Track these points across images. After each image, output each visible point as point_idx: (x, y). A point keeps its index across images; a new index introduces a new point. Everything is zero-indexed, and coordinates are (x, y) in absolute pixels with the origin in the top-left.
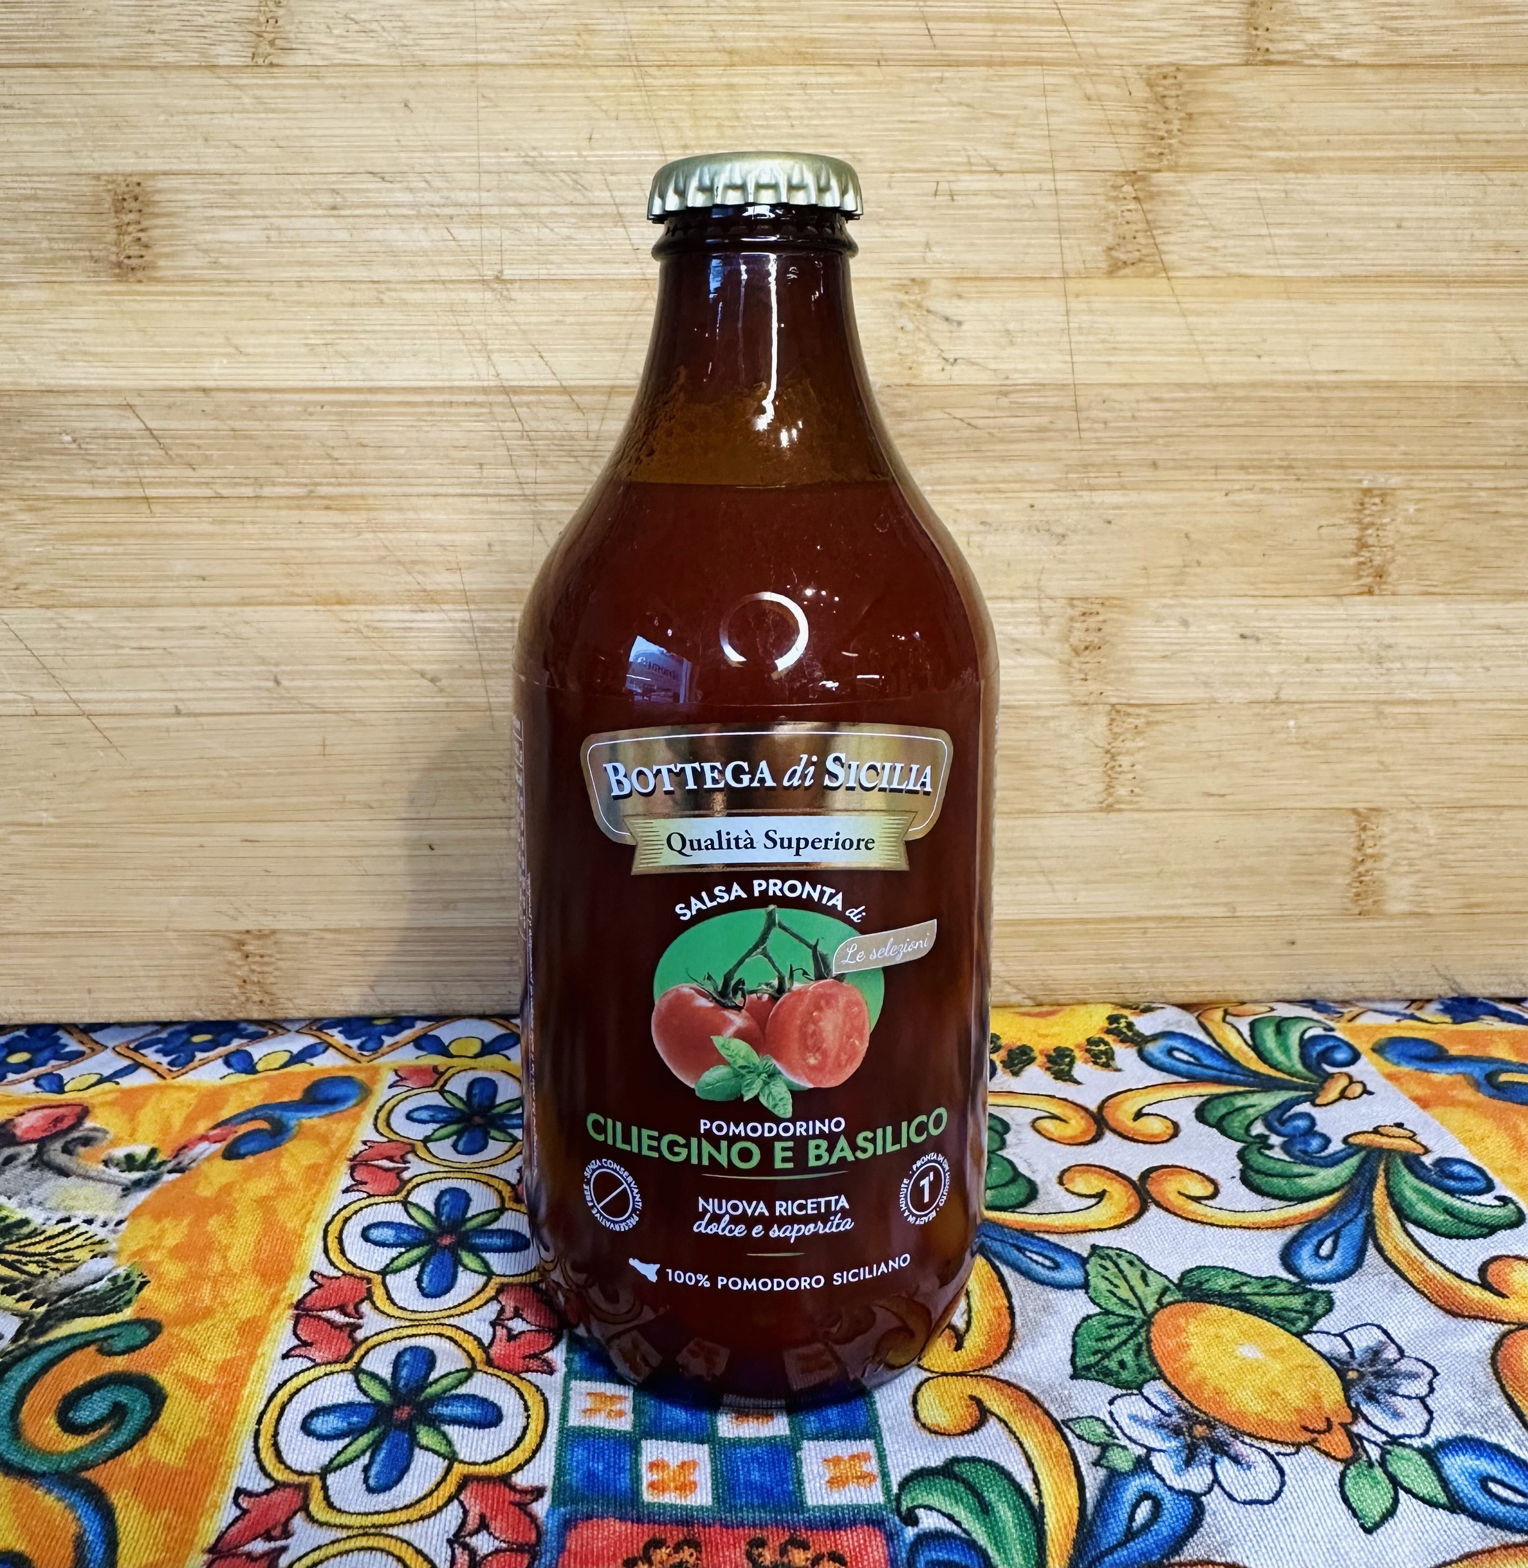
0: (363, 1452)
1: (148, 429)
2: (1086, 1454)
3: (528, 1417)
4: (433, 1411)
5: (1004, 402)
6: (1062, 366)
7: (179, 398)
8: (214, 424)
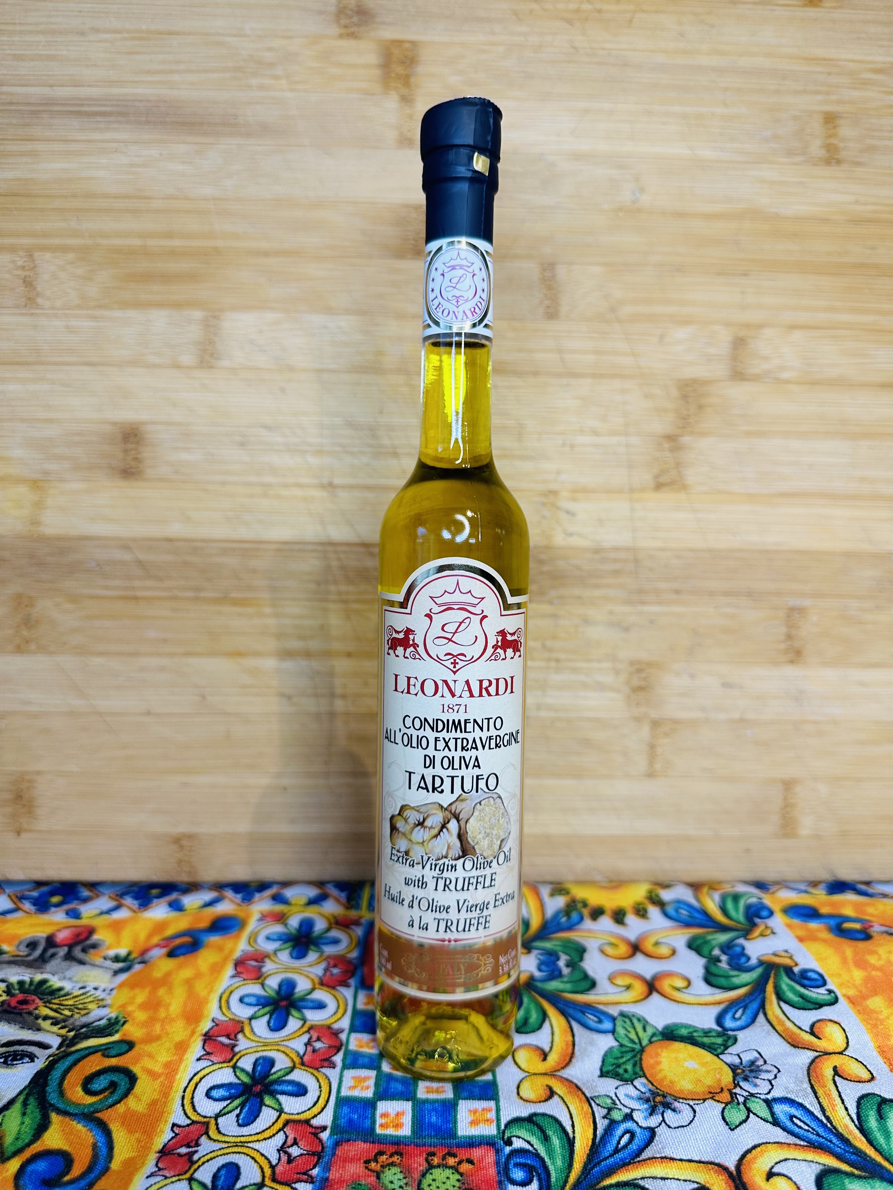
0: (237, 1108)
2: (599, 1113)
3: (321, 1091)
4: (272, 1088)
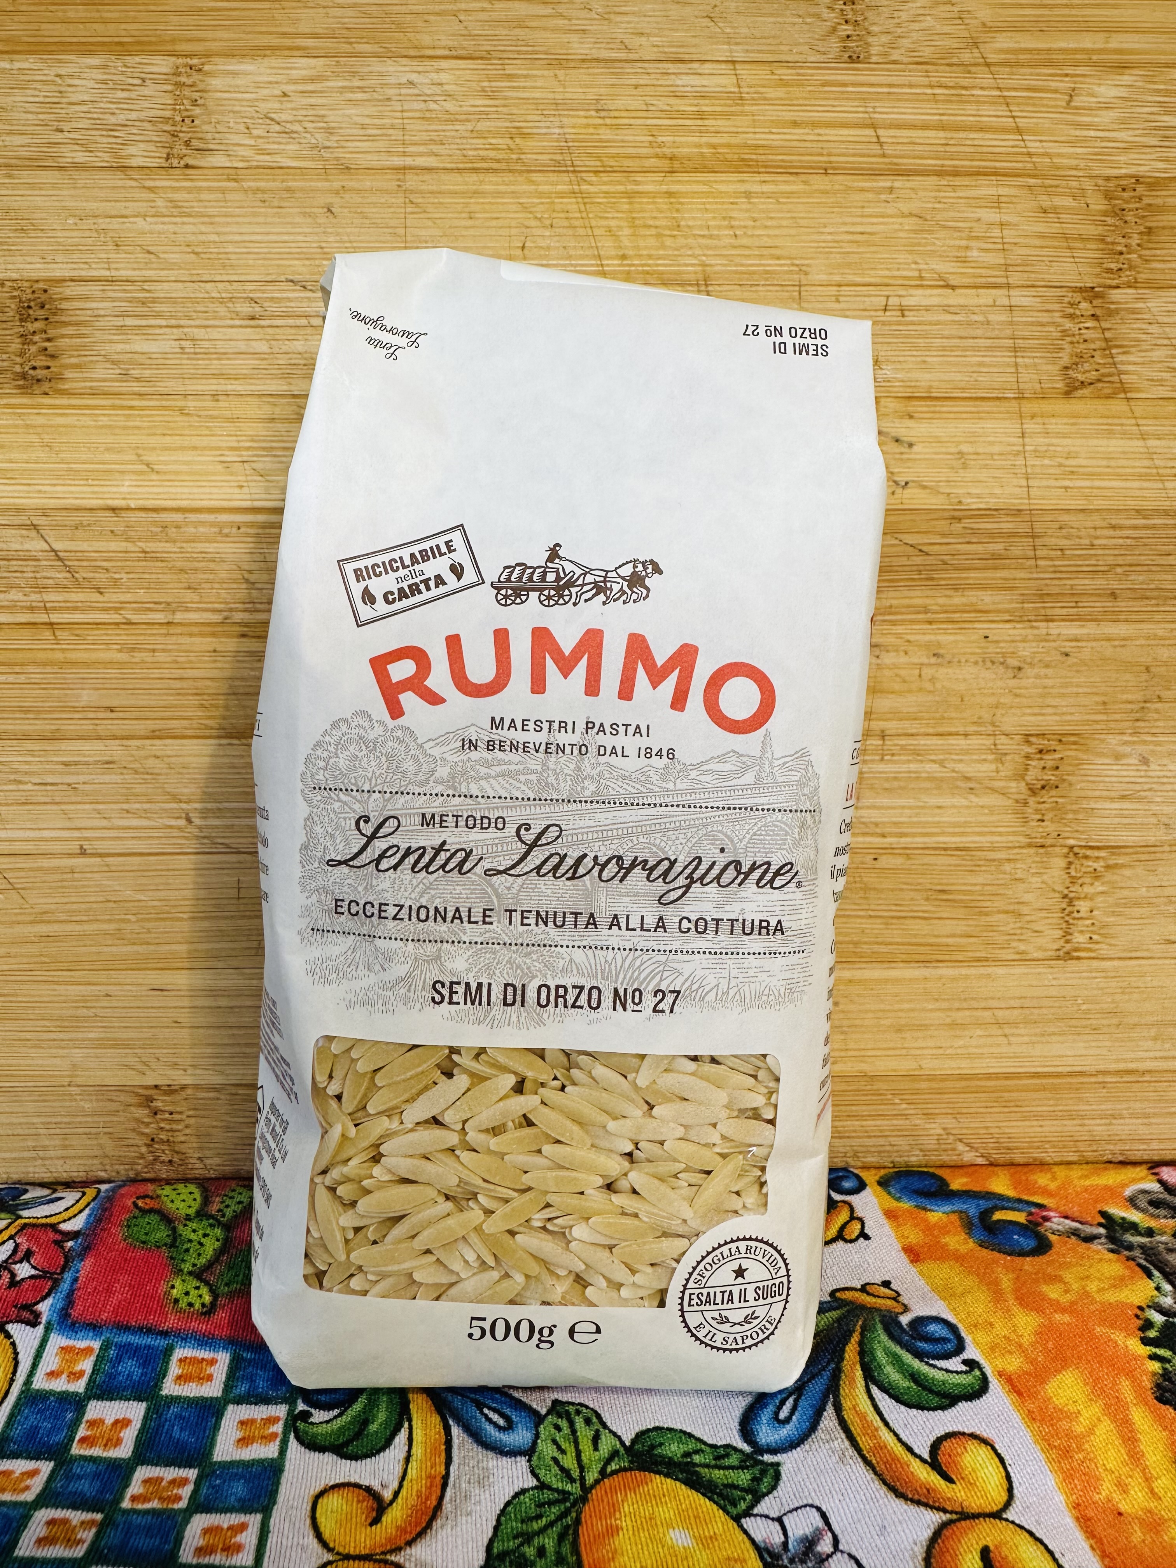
1: (53, 550)
5: (957, 527)
6: (1018, 491)
7: (86, 518)
8: (124, 545)
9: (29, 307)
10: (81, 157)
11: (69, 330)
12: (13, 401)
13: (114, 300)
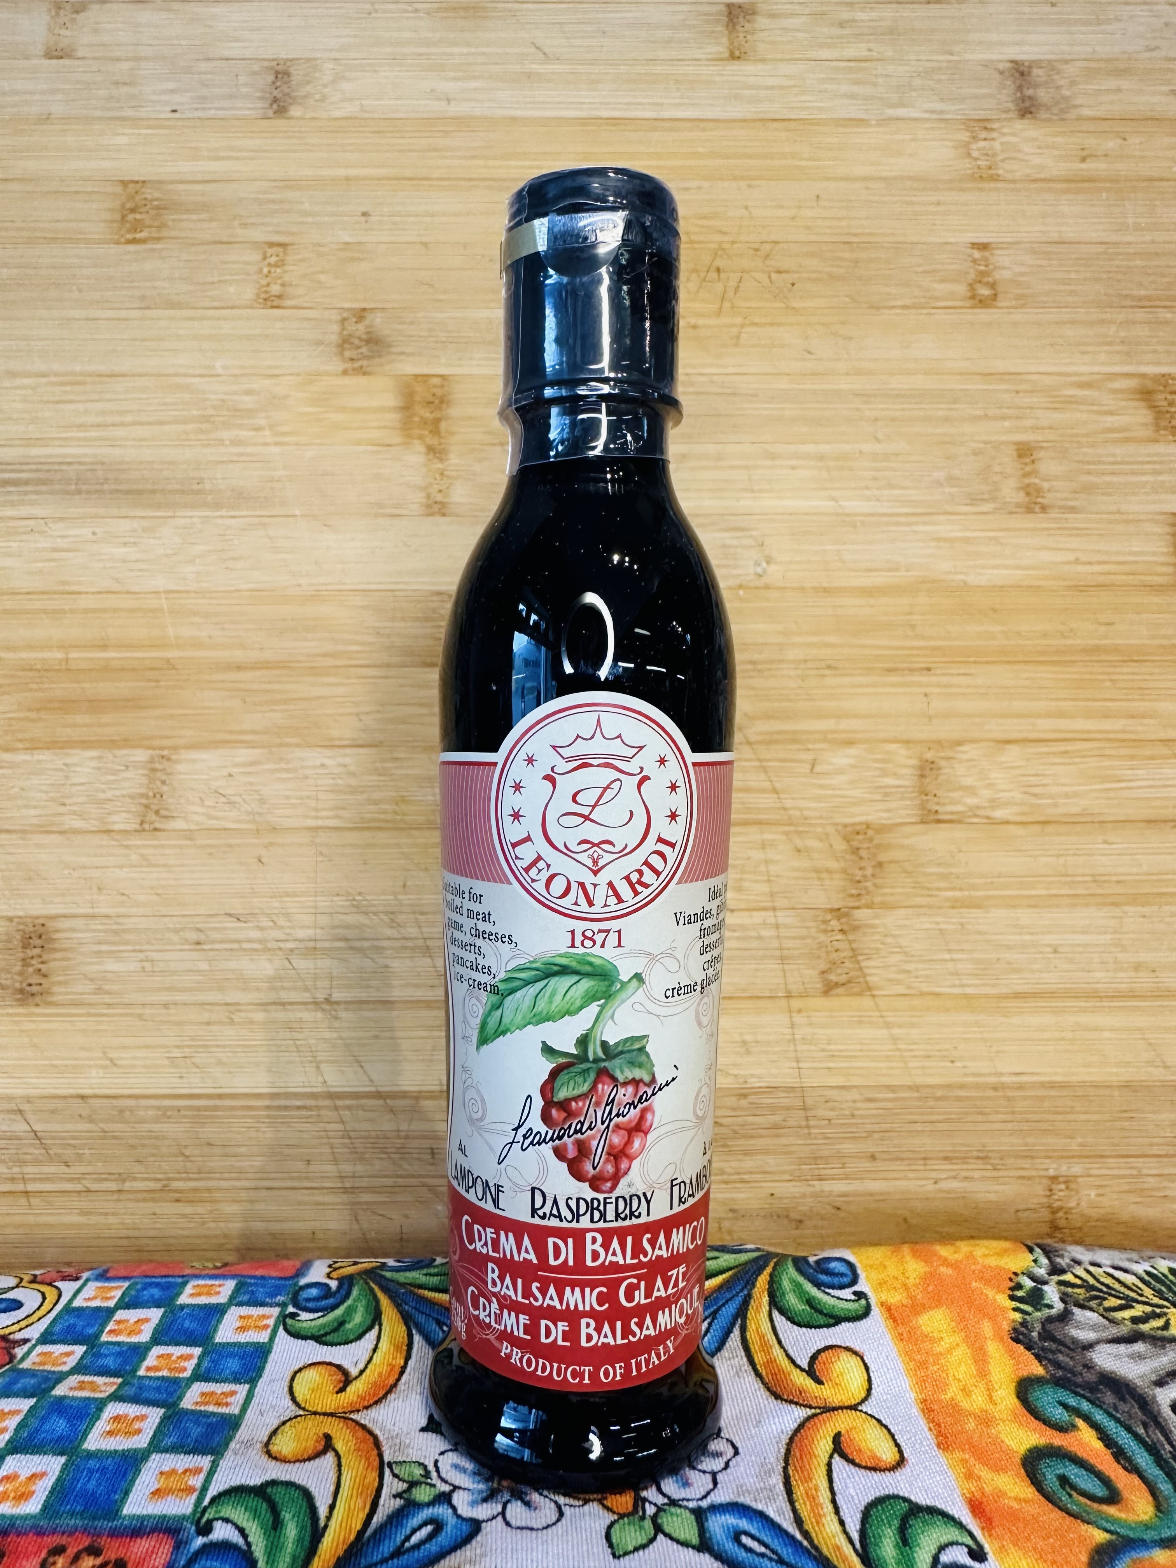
9: (30, 938)
10: (78, 824)
11: (58, 955)
12: (10, 1011)
13: (94, 931)
